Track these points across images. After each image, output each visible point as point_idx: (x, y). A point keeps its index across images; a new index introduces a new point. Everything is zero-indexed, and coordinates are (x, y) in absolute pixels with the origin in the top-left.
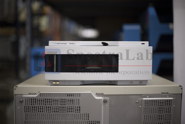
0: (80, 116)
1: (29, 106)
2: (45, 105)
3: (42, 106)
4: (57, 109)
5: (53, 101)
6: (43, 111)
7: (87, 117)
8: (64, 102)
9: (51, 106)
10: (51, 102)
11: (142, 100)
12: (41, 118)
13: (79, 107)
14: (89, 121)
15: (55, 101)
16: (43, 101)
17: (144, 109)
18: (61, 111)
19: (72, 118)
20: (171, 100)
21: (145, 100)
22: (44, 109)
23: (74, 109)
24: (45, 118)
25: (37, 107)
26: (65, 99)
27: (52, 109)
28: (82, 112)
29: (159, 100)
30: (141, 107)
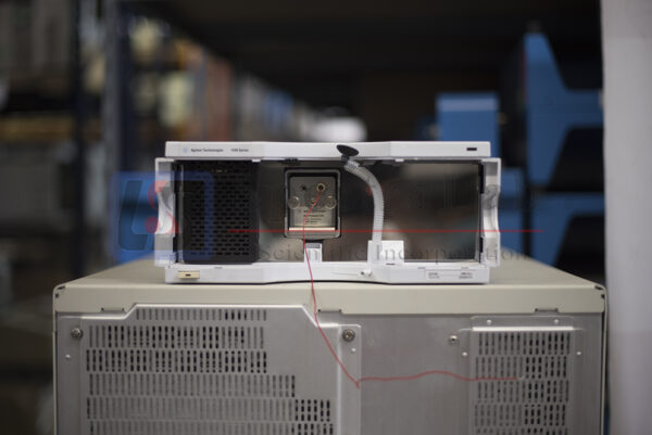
0: (265, 382)
1: (100, 352)
2: (154, 346)
3: (144, 352)
4: (192, 360)
5: (179, 335)
6: (148, 368)
7: (290, 387)
8: (214, 338)
9: (173, 351)
10: (173, 338)
11: (469, 333)
12: (139, 390)
13: (262, 356)
14: (297, 401)
15: (185, 335)
16: (147, 334)
17: (477, 362)
18: (204, 368)
19: (240, 391)
20: (569, 333)
21: (481, 334)
22: (151, 359)
23: (245, 360)
24: (154, 391)
25: (126, 355)
26: (217, 329)
27: (176, 360)
28: (272, 370)
29: (525, 333)
30: (468, 357)
